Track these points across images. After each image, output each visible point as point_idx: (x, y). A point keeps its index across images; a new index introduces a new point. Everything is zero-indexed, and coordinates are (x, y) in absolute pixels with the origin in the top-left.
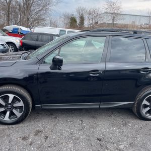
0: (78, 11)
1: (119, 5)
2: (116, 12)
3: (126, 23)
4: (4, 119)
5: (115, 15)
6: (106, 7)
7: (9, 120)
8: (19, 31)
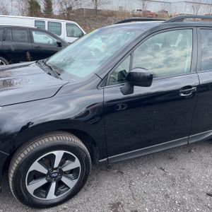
4: (47, 199)
7: (55, 197)
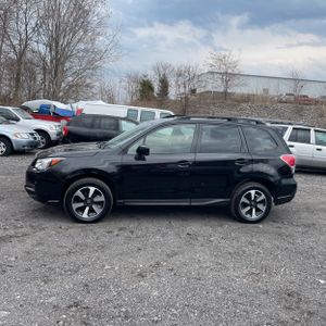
0: (157, 69)
1: (235, 59)
2: (230, 71)
3: (251, 92)
4: (83, 216)
5: (228, 76)
6: (211, 61)
7: (88, 217)
8: (52, 110)
